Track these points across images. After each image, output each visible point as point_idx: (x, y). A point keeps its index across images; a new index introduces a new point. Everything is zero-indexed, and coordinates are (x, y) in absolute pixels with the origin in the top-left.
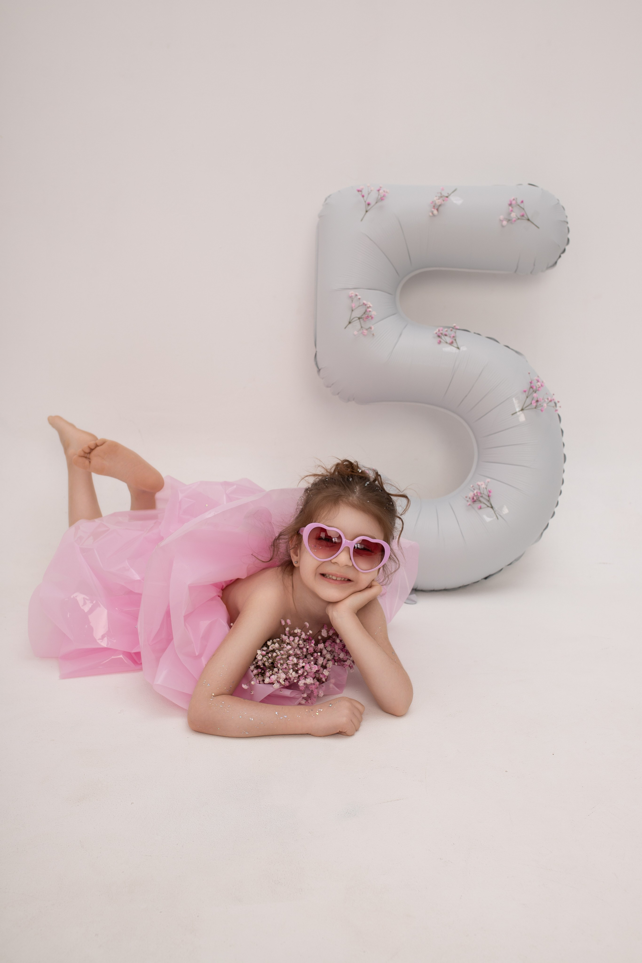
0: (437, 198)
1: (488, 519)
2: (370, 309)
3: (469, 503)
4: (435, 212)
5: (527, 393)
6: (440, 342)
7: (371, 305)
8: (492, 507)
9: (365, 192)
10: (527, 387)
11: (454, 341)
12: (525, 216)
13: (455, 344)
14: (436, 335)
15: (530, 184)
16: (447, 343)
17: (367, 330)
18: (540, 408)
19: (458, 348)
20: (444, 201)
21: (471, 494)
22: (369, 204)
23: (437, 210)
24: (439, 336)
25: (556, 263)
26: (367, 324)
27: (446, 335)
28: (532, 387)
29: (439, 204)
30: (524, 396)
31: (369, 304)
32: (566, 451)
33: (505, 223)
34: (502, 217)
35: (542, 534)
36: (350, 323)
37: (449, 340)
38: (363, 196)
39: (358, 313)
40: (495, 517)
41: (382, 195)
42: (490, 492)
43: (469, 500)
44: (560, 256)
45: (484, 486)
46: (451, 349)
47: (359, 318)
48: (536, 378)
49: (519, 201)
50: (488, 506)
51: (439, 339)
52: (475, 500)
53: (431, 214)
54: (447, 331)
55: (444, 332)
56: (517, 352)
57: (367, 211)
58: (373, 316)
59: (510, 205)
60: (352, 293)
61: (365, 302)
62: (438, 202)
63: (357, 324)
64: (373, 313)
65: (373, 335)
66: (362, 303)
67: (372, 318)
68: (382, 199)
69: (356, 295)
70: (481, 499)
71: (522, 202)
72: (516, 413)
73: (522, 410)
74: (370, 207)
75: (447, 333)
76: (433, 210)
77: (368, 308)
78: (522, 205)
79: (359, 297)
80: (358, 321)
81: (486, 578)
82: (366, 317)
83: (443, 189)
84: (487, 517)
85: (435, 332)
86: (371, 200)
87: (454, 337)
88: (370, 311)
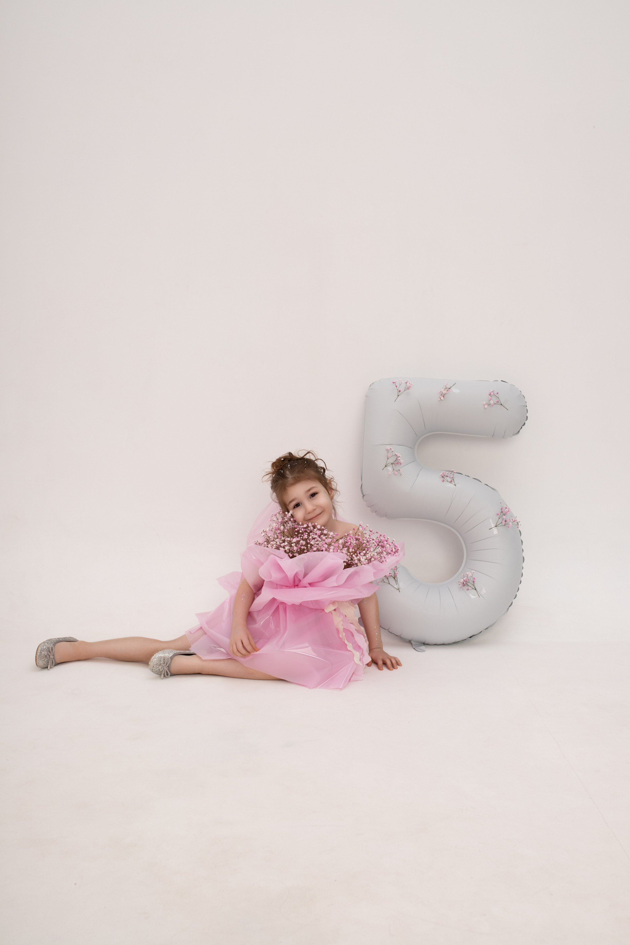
0: (444, 389)
1: (473, 597)
2: (400, 459)
3: (460, 586)
4: (442, 398)
5: (499, 515)
6: (443, 481)
7: (400, 456)
8: (476, 589)
9: (397, 384)
10: (499, 511)
11: (453, 481)
12: (499, 402)
13: (453, 482)
14: (441, 476)
15: (502, 381)
16: (448, 481)
17: (397, 471)
18: (507, 526)
19: (455, 485)
20: (447, 391)
21: (462, 581)
22: (400, 391)
23: (443, 396)
24: (443, 477)
25: (519, 431)
26: (397, 467)
27: (447, 476)
28: (502, 512)
29: (445, 393)
30: (497, 518)
31: (399, 455)
32: (524, 554)
33: (486, 406)
34: (484, 403)
35: (508, 609)
36: (386, 466)
37: (449, 480)
38: (396, 386)
39: (391, 460)
40: (477, 596)
41: (409, 386)
42: (474, 579)
43: (461, 584)
44: (522, 428)
45: (470, 575)
46: (451, 485)
47: (392, 464)
48: (505, 506)
49: (495, 393)
50: (473, 589)
51: (443, 479)
52: (465, 584)
53: (439, 399)
54: (448, 474)
55: (446, 475)
56: (492, 489)
57: (398, 396)
58: (402, 463)
59: (490, 395)
60: (388, 447)
61: (396, 454)
62: (444, 392)
63: (390, 468)
64: (402, 461)
65: (401, 474)
66: (394, 455)
67: (401, 464)
68: (408, 388)
69: (391, 449)
70: (468, 584)
71: (498, 393)
72: (492, 528)
73: (496, 526)
74: (400, 393)
75: (448, 475)
76: (441, 397)
77: (398, 457)
78: (497, 395)
79: (393, 450)
80: (392, 465)
81: (470, 637)
82: (396, 463)
83: (447, 384)
84: (472, 595)
85: (440, 474)
86: (402, 388)
87: (452, 478)
88: (399, 460)
